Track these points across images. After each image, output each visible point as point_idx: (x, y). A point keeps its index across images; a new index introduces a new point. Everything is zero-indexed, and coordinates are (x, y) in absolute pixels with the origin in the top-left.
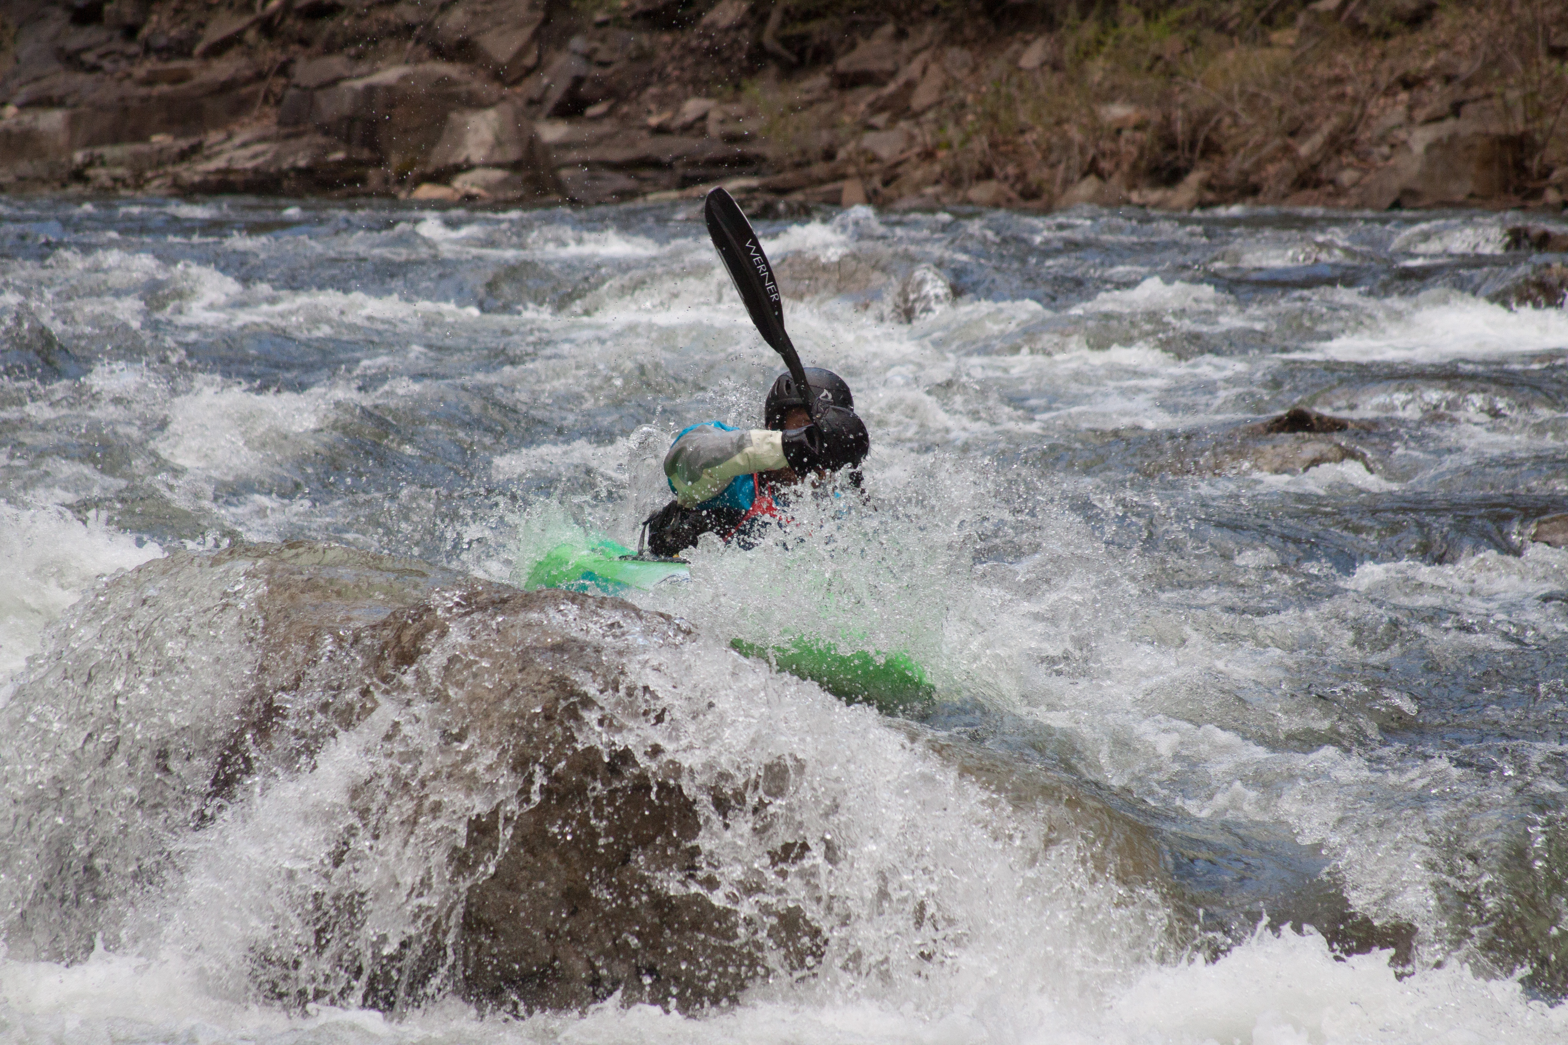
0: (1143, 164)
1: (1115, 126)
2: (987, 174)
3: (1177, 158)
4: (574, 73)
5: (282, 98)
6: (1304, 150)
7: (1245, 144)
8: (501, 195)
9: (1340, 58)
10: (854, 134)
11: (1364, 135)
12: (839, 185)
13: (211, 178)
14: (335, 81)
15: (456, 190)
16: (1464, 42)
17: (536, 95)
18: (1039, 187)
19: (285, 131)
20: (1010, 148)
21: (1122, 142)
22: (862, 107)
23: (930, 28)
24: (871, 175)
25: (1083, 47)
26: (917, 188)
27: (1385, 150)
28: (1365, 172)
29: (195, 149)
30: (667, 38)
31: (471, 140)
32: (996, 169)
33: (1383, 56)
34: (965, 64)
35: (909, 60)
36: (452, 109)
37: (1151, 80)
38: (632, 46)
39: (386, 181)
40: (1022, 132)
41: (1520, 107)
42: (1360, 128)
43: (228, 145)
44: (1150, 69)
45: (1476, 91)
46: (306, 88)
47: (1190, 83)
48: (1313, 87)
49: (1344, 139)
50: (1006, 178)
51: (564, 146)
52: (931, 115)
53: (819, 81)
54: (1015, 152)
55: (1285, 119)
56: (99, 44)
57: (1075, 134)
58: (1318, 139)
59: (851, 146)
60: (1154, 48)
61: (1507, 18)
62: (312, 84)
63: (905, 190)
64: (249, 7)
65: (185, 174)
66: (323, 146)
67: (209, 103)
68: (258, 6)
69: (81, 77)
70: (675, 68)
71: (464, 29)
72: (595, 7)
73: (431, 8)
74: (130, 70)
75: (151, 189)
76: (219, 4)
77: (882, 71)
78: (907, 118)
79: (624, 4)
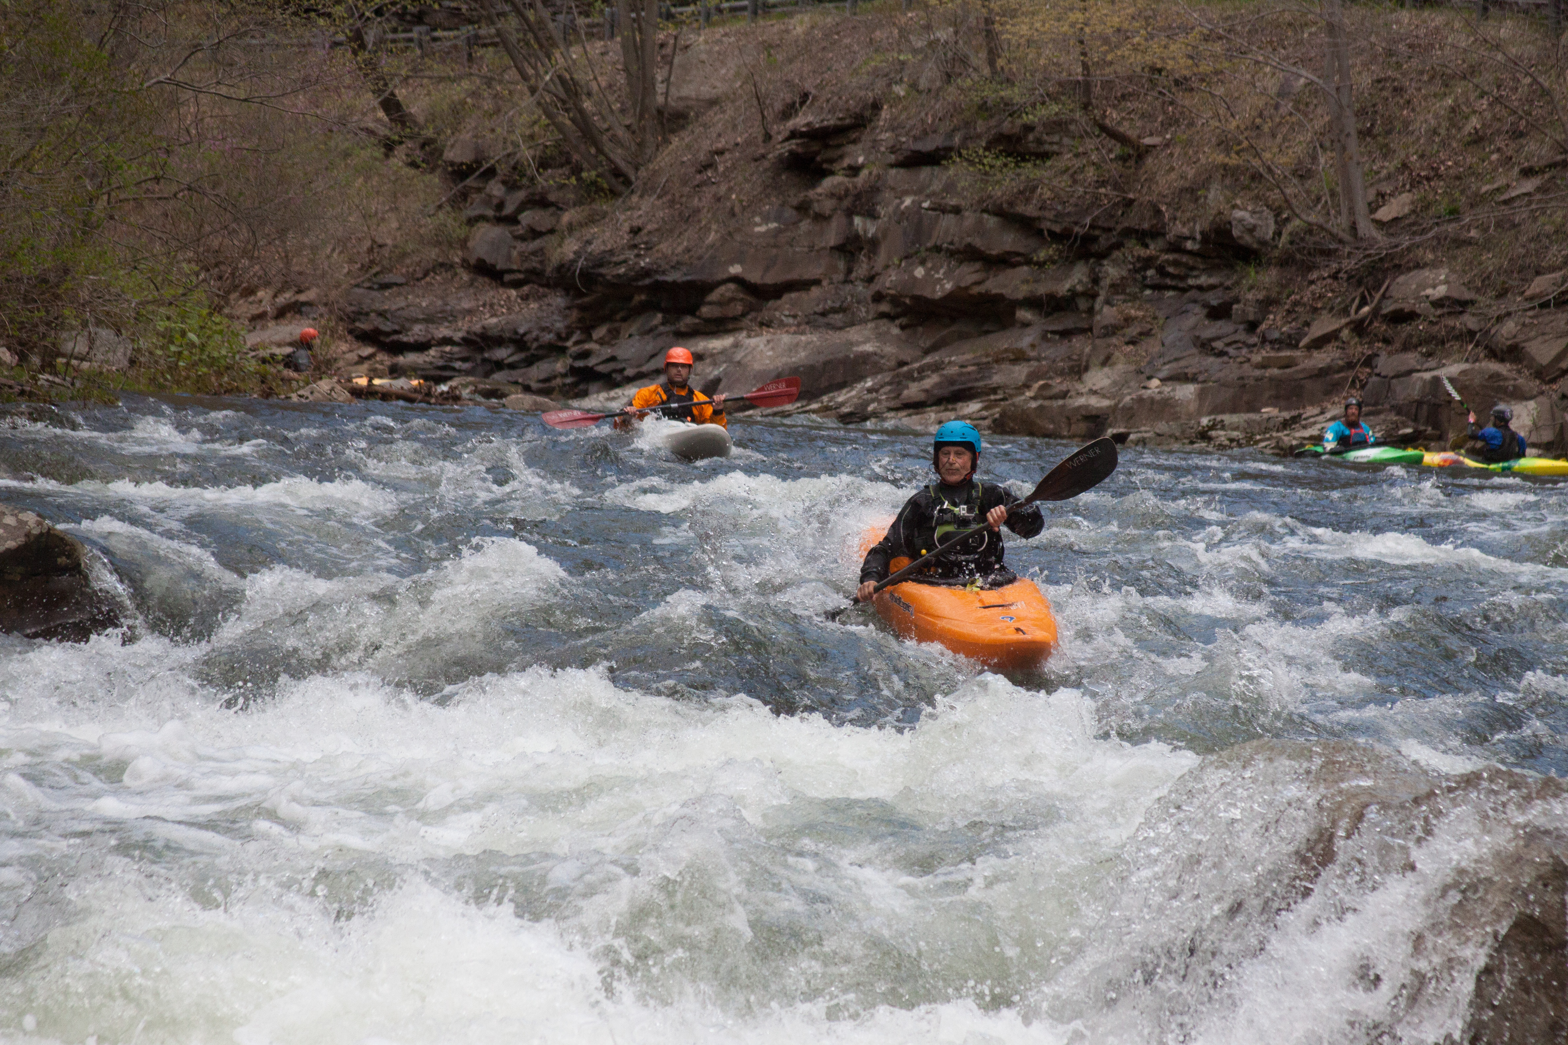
5: (1366, 383)
14: (1409, 372)
29: (1295, 420)
43: (1320, 418)
46: (1385, 377)
56: (1227, 335)
62: (1391, 374)
64: (1345, 311)
65: (1286, 439)
66: (1396, 422)
67: (1309, 385)
68: (1353, 311)
69: (1211, 359)
71: (1515, 337)
73: (1489, 320)
74: (1248, 356)
75: (1259, 449)
76: (1322, 308)
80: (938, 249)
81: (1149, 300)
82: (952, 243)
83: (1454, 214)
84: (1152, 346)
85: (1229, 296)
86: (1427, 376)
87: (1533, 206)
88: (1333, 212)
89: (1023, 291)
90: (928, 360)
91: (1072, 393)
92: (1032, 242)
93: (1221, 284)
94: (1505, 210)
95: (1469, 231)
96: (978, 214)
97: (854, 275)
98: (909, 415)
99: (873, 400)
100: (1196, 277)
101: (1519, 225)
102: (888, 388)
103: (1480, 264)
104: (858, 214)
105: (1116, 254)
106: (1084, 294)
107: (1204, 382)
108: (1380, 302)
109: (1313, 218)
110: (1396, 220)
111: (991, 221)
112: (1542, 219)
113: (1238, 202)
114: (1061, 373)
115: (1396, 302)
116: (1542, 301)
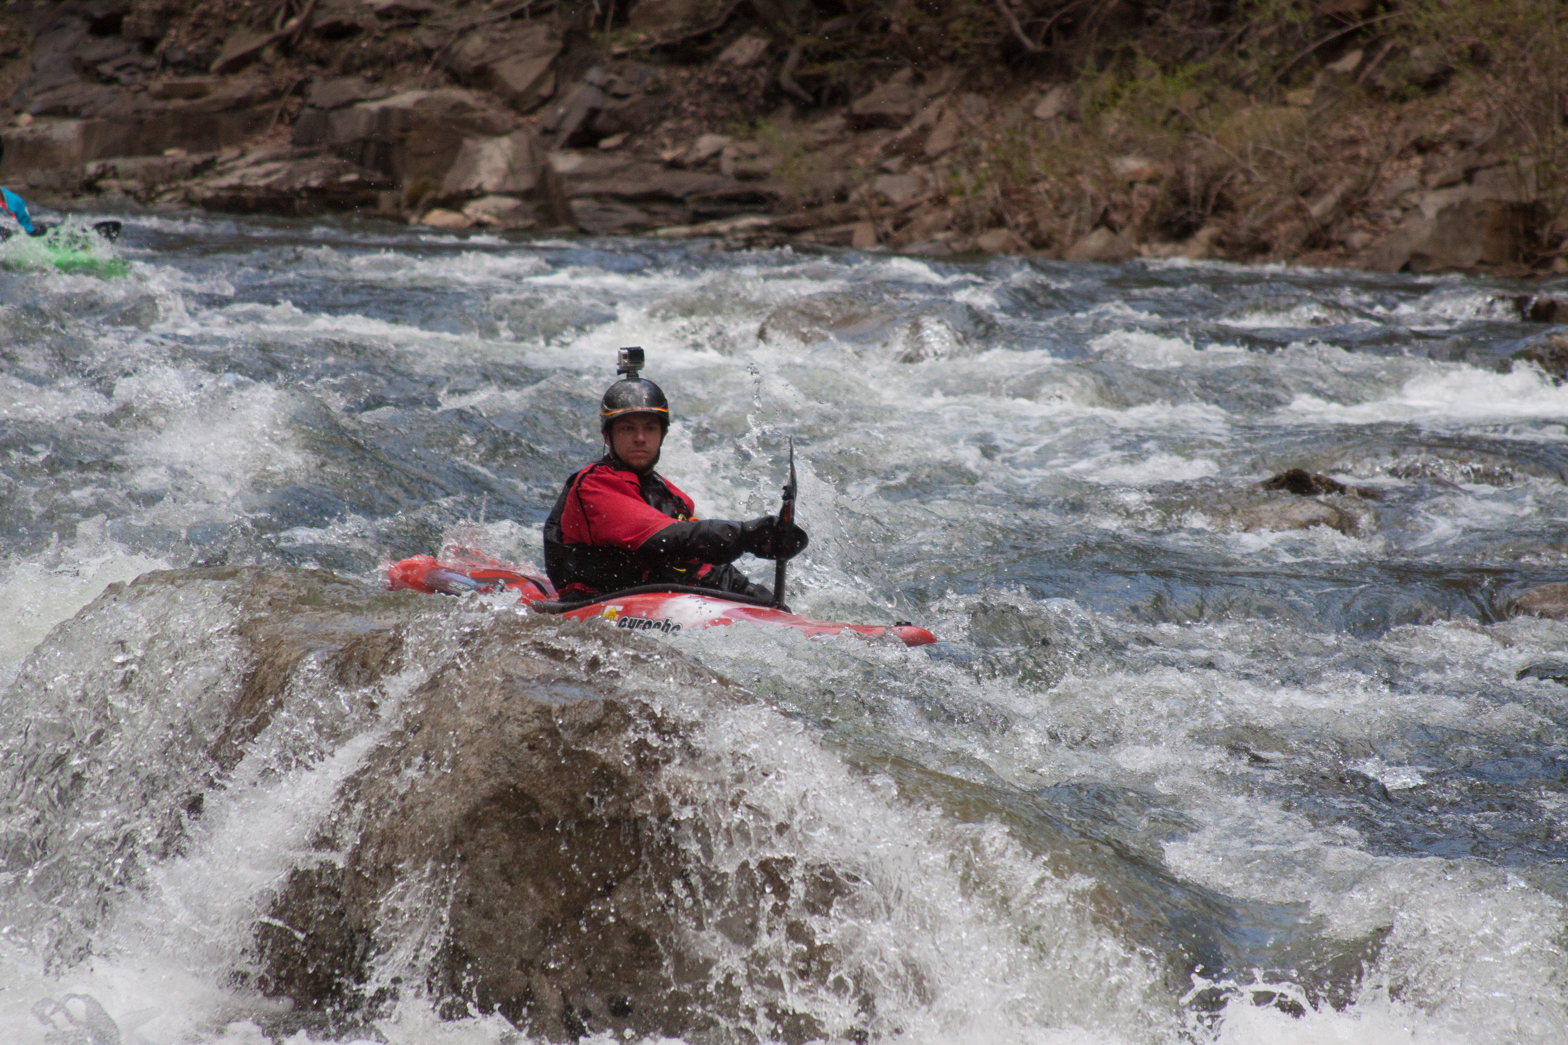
0: (1154, 218)
1: (1129, 178)
2: (997, 221)
3: (1189, 213)
4: (589, 105)
5: (298, 117)
6: (1316, 210)
7: (1256, 202)
8: (512, 223)
9: (1356, 119)
10: (867, 176)
11: (1376, 197)
12: (850, 227)
13: (223, 194)
14: (351, 103)
15: (467, 217)
16: (1480, 108)
17: (550, 124)
18: (1050, 237)
19: (297, 150)
20: (1021, 197)
21: (1135, 197)
22: (877, 150)
23: (947, 74)
24: (882, 218)
25: (1099, 99)
26: (928, 233)
27: (1397, 213)
28: (1376, 234)
29: (208, 165)
30: (684, 73)
31: (484, 166)
32: (1007, 217)
33: (1399, 118)
34: (981, 111)
35: (925, 104)
36: (467, 136)
37: (1165, 135)
38: (649, 80)
39: (397, 205)
40: (1035, 181)
41: (1533, 176)
42: (1373, 190)
43: (241, 162)
44: (1165, 123)
45: (1490, 158)
46: (321, 108)
47: (1205, 139)
48: (1327, 147)
49: (1356, 201)
50: (1017, 226)
51: (577, 176)
52: (944, 161)
53: (835, 122)
54: (1027, 201)
55: (1298, 179)
56: (116, 56)
57: (1088, 186)
58: (1330, 200)
59: (864, 188)
60: (1170, 103)
61: (1523, 86)
62: (329, 104)
63: (916, 234)
64: (267, 25)
65: (197, 189)
66: (336, 167)
67: (224, 119)
68: (277, 24)
69: (97, 88)
70: (691, 104)
71: (482, 56)
72: (614, 40)
73: (450, 34)
74: (146, 83)
75: (163, 202)
76: (239, 21)
77: (898, 115)
78: (921, 163)
79: (642, 37)
81: (15, 12)
84: (20, 71)
85: (116, 6)
107: (89, 117)
108: (311, 13)
115: (332, 11)
116: (515, 9)
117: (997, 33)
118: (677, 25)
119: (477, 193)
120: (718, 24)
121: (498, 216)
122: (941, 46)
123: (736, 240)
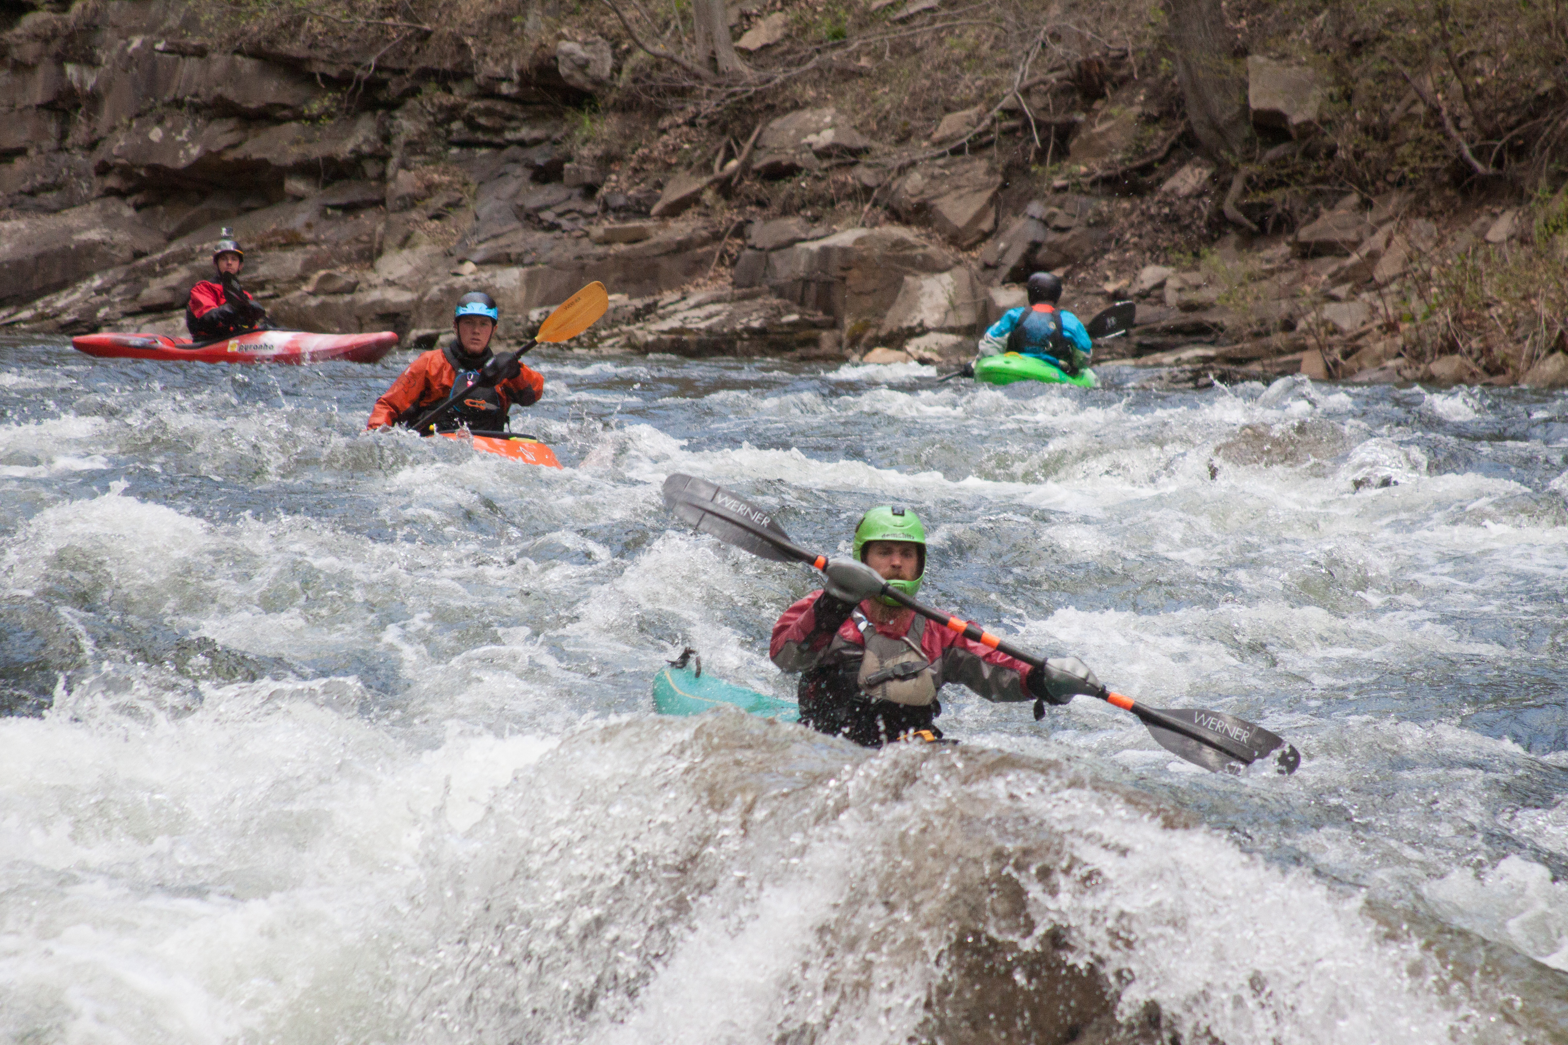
2: (1451, 348)
4: (1030, 238)
5: (738, 258)
8: (954, 360)
10: (1314, 304)
12: (1298, 356)
13: (664, 337)
14: (792, 242)
15: (909, 354)
17: (992, 261)
18: (1504, 362)
19: (738, 292)
20: (1475, 322)
22: (1324, 277)
23: (1395, 199)
24: (1331, 347)
25: (1553, 221)
26: (1378, 361)
29: (650, 309)
30: (1126, 205)
31: (926, 303)
32: (1460, 343)
34: (1430, 236)
35: (1373, 232)
36: (908, 273)
38: (1090, 212)
39: (839, 343)
40: (1488, 306)
43: (682, 306)
46: (761, 249)
50: (1470, 352)
52: (1394, 287)
53: (1281, 249)
54: (1480, 326)
56: (558, 203)
57: (1543, 310)
59: (1311, 317)
62: (769, 245)
63: (1365, 363)
64: (707, 167)
65: (639, 333)
66: (778, 307)
67: (665, 263)
68: (716, 166)
69: (539, 235)
70: (1133, 235)
71: (922, 192)
72: (1054, 173)
73: (889, 172)
74: (587, 228)
75: (605, 348)
76: (678, 164)
77: (1344, 242)
78: (1368, 291)
79: (1083, 169)
80: (178, 103)
81: (458, 161)
82: (196, 95)
83: (839, 38)
84: (463, 221)
85: (557, 153)
86: (814, 246)
87: (938, 25)
88: (685, 40)
89: (292, 154)
90: (174, 248)
91: (363, 285)
92: (302, 91)
93: (548, 138)
94: (904, 31)
95: (858, 59)
96: (229, 57)
97: (69, 141)
98: (152, 321)
99: (103, 304)
100: (515, 129)
101: (921, 49)
102: (122, 287)
103: (874, 101)
104: (72, 60)
105: (411, 103)
106: (371, 156)
107: (532, 264)
108: (750, 154)
109: (660, 49)
110: (766, 47)
111: (247, 65)
112: (950, 41)
113: (565, 30)
114: (348, 260)
115: (771, 152)
116: (954, 145)
117: (1445, 157)
118: (1119, 156)
119: (918, 330)
120: (1160, 154)
121: (940, 353)
122: (1388, 171)
123: (1183, 371)
